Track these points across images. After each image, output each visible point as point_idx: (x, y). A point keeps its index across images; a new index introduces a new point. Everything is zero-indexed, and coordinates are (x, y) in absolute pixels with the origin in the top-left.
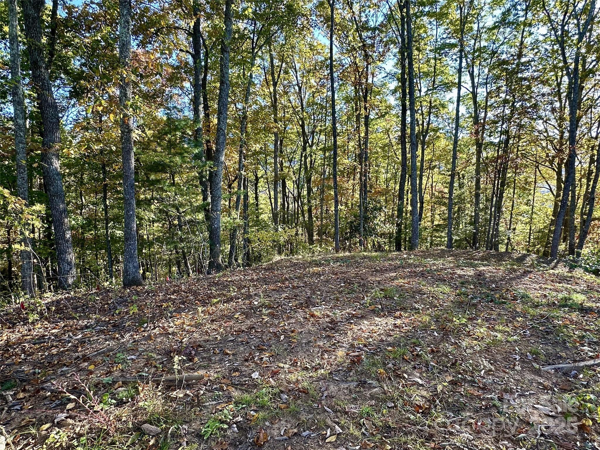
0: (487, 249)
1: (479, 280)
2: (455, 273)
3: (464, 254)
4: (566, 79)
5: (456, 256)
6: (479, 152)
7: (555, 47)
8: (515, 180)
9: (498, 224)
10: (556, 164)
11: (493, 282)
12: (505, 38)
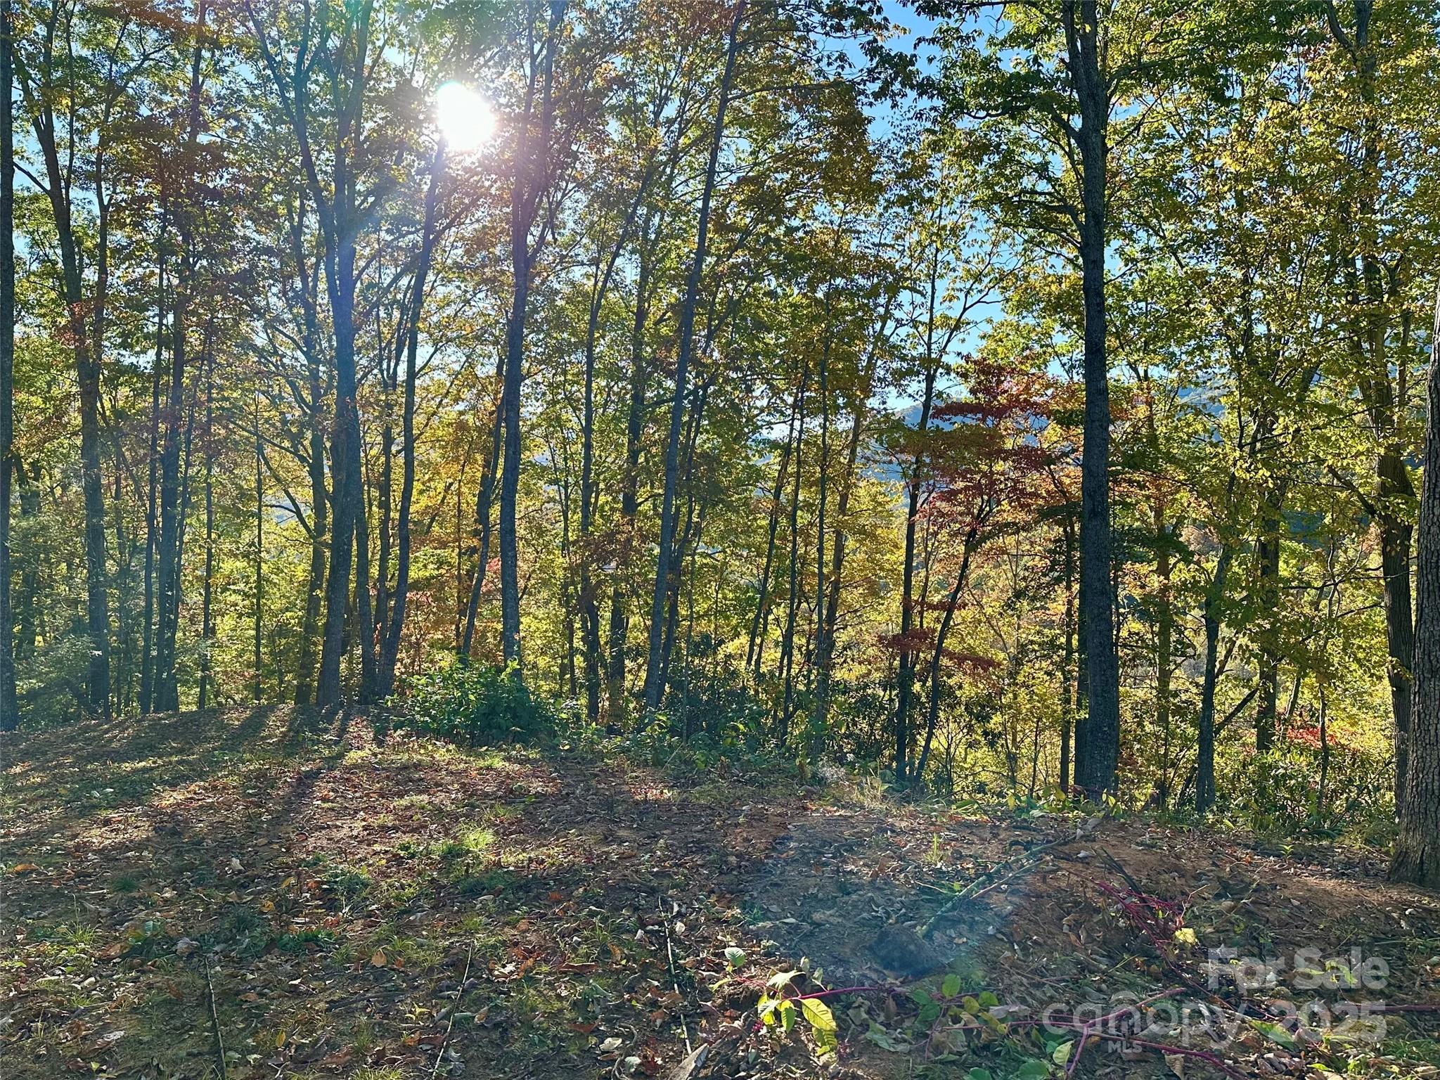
0: (145, 710)
1: (179, 854)
2: (84, 847)
3: (72, 739)
4: (312, 220)
5: (44, 753)
6: (90, 395)
7: (283, 129)
8: (209, 485)
9: (173, 626)
10: (306, 443)
11: (228, 850)
12: (146, 57)
